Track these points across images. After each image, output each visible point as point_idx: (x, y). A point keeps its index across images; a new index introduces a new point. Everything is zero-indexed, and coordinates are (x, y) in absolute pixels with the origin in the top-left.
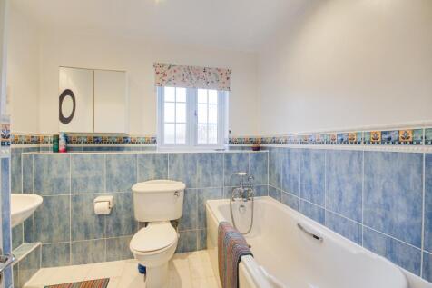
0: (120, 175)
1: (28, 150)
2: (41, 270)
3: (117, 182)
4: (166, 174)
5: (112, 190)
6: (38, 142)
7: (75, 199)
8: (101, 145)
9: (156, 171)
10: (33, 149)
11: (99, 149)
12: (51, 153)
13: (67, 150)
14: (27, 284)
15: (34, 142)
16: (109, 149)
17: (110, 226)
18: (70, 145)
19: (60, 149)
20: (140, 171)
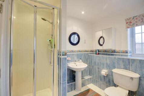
0: (110, 64)
1: (90, 53)
2: (92, 84)
3: (109, 66)
4: (129, 68)
5: (107, 69)
6: (93, 52)
7: (98, 68)
8: (107, 53)
9: (124, 65)
10: (92, 53)
11: (106, 54)
12: (95, 55)
13: (98, 54)
14: (88, 85)
15: (92, 51)
16: (109, 55)
17: (107, 81)
18: (99, 53)
19: (97, 53)
20: (117, 64)
